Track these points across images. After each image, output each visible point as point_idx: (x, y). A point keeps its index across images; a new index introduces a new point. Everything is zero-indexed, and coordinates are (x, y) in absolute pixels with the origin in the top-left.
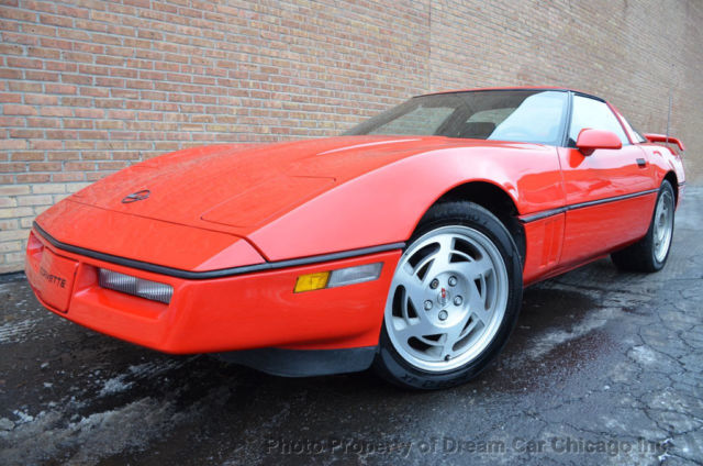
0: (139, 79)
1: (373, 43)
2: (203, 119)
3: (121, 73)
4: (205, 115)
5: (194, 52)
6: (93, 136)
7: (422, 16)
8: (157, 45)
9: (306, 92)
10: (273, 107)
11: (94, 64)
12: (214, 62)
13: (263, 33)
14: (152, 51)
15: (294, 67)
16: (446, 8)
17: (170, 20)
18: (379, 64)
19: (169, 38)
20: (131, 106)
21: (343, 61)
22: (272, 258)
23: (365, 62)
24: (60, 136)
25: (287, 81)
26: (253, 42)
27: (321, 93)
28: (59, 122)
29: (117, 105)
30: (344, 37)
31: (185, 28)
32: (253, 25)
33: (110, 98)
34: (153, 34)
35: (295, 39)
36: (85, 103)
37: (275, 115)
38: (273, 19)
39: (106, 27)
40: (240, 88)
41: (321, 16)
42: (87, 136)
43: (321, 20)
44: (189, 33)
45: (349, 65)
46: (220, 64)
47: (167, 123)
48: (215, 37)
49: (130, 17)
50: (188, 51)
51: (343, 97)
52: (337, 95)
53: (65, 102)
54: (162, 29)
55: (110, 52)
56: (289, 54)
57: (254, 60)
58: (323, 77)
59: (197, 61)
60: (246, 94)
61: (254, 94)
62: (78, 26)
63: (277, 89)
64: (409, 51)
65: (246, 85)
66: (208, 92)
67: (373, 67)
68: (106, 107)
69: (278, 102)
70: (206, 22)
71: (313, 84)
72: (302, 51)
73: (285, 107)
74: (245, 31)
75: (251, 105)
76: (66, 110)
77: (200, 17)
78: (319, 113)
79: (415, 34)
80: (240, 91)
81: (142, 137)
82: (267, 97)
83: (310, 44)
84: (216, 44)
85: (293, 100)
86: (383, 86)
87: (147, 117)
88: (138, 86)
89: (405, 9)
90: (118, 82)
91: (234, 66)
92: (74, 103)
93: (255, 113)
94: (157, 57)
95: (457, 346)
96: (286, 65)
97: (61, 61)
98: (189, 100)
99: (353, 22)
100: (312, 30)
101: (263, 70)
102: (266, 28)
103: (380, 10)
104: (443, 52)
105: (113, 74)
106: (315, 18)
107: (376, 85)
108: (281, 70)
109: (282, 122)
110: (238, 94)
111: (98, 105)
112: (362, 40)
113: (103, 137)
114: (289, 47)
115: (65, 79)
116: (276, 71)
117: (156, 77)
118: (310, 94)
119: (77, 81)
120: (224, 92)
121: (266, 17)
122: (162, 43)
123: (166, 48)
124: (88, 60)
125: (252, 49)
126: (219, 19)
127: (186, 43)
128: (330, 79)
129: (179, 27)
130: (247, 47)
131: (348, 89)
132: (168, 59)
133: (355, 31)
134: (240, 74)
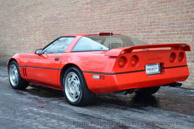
0: (120, 32)
5: (132, 21)
9: (166, 28)
10: (153, 35)
11: (113, 29)
13: (151, 9)
14: (123, 23)
15: (162, 19)
17: (127, 14)
21: (185, 10)
27: (173, 27)
31: (130, 15)
32: (148, 7)
34: (123, 19)
35: (162, 7)
37: (154, 38)
39: (115, 20)
44: (131, 16)
45: (188, 11)
46: (138, 23)
48: (137, 15)
51: (184, 27)
52: (181, 27)
54: (125, 17)
57: (148, 20)
58: (174, 20)
59: (132, 24)
60: (145, 32)
61: (148, 32)
63: (155, 28)
65: (145, 29)
66: (135, 33)
69: (155, 34)
71: (169, 24)
72: (165, 12)
73: (158, 35)
75: (146, 36)
78: (171, 36)
80: (143, 31)
82: (151, 32)
84: (137, 17)
85: (161, 32)
91: (142, 23)
93: (147, 38)
102: (152, 7)
108: (157, 21)
109: (156, 41)
116: (155, 22)
122: (125, 21)
123: (126, 22)
125: (147, 16)
126: (138, 9)
127: (130, 19)
128: (177, 20)
129: (129, 15)
131: (187, 23)
134: (143, 25)
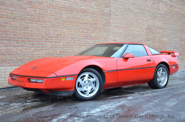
0: (23, 39)
1: (91, 24)
2: (40, 49)
3: (19, 38)
4: (41, 48)
6: (12, 54)
7: (107, 14)
8: (28, 30)
9: (70, 41)
10: (60, 45)
11: (12, 36)
12: (44, 34)
14: (27, 32)
15: (66, 33)
16: (116, 10)
17: (32, 23)
18: (93, 30)
19: (31, 28)
20: (21, 46)
21: (81, 31)
22: (58, 75)
23: (88, 30)
24: (3, 54)
25: (64, 38)
26: (54, 27)
27: (74, 41)
28: (3, 51)
29: (18, 46)
30: (81, 23)
31: (36, 25)
32: (54, 23)
33: (16, 44)
34: (27, 27)
35: (66, 25)
36: (10, 46)
37: (61, 47)
38: (60, 20)
39: (15, 26)
40: (51, 40)
41: (74, 18)
42: (10, 54)
43: (74, 19)
44: (37, 26)
45: (83, 32)
46: (45, 34)
47: (31, 51)
48: (44, 27)
49: (21, 23)
50: (37, 31)
52: (79, 41)
53: (5, 46)
54: (29, 26)
55: (16, 32)
56: (65, 30)
58: (75, 36)
59: (39, 34)
60: (52, 42)
61: (55, 42)
62: (8, 26)
63: (61, 40)
64: (103, 25)
65: (52, 39)
66: (42, 42)
67: (91, 32)
68: (15, 47)
69: (61, 44)
70: (41, 23)
71: (72, 38)
72: (69, 29)
73: (63, 45)
74: (52, 24)
75: (54, 45)
76: (5, 48)
77: (40, 22)
78: (74, 46)
79: (105, 20)
80: (51, 41)
81: (24, 55)
82: (58, 42)
83: (71, 27)
84: (44, 29)
85: (66, 43)
86: (94, 37)
87: (26, 49)
88: (23, 41)
89: (102, 12)
90: (18, 40)
91: (49, 34)
92: (7, 46)
93: (55, 47)
94: (28, 33)
95: (90, 93)
96: (64, 33)
97: (4, 35)
98: (37, 44)
99: (84, 19)
100: (72, 22)
101: (57, 35)
102: (58, 23)
103: (93, 14)
104: (116, 25)
105: (17, 38)
106: (72, 19)
107: (92, 37)
108: (62, 35)
109: (63, 50)
110: (50, 42)
111: (13, 46)
112: (87, 24)
113: (14, 55)
114: (65, 28)
115: (5, 40)
116: (61, 35)
117: (28, 38)
118: (71, 41)
119: (8, 40)
120: (46, 42)
121: (58, 20)
122: (29, 29)
123: (31, 31)
124: (11, 35)
125: (54, 29)
126: (45, 22)
127: (36, 29)
128: (77, 36)
129: (34, 25)
130: (52, 29)
131: (83, 39)
132: (31, 34)
133: (85, 21)
134: (51, 36)
